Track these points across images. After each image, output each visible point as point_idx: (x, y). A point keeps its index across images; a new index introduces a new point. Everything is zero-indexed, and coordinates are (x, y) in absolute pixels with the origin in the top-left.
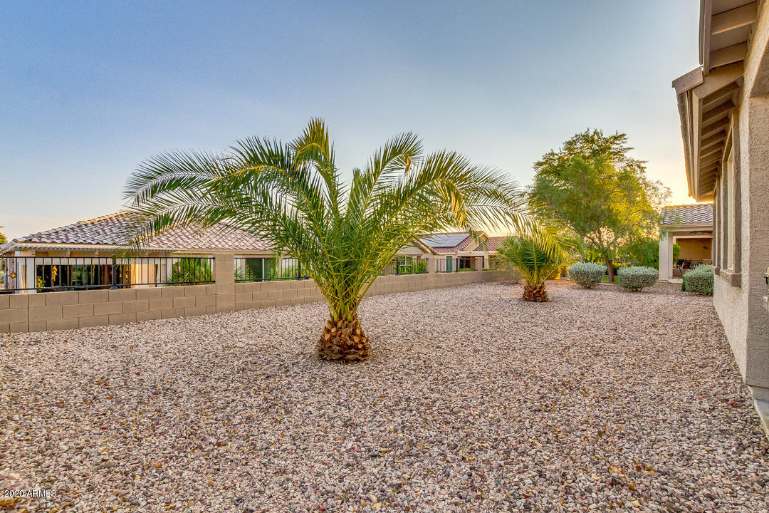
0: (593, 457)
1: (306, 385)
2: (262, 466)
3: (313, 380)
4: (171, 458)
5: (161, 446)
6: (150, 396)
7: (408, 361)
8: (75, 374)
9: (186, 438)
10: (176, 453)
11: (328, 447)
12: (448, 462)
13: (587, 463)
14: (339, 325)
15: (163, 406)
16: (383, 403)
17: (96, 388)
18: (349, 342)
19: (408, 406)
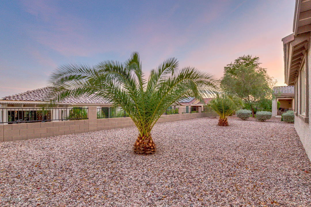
0: (253, 198)
1: (129, 166)
2: (111, 205)
3: (132, 163)
4: (69, 203)
5: (64, 197)
6: (59, 172)
7: (172, 153)
8: (25, 162)
9: (76, 192)
10: (72, 200)
11: (140, 196)
12: (192, 201)
13: (250, 200)
14: (143, 138)
15: (65, 177)
16: (162, 174)
17: (35, 168)
18: (147, 146)
19: (174, 175)
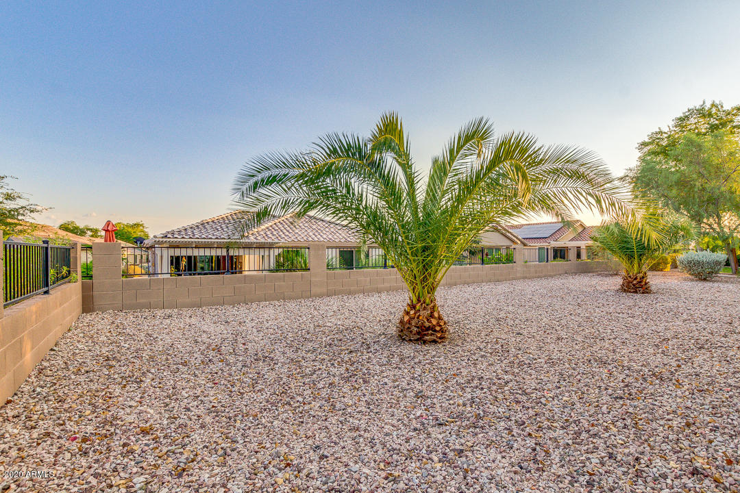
0: (675, 446)
1: (384, 360)
2: (339, 423)
3: (391, 356)
4: (265, 410)
5: (258, 400)
6: (252, 362)
7: (485, 344)
8: (196, 342)
9: (278, 395)
10: (270, 406)
11: (399, 413)
12: (513, 436)
13: (667, 451)
14: (418, 307)
15: (262, 370)
16: (455, 380)
17: (212, 353)
18: (427, 324)
19: (480, 384)
